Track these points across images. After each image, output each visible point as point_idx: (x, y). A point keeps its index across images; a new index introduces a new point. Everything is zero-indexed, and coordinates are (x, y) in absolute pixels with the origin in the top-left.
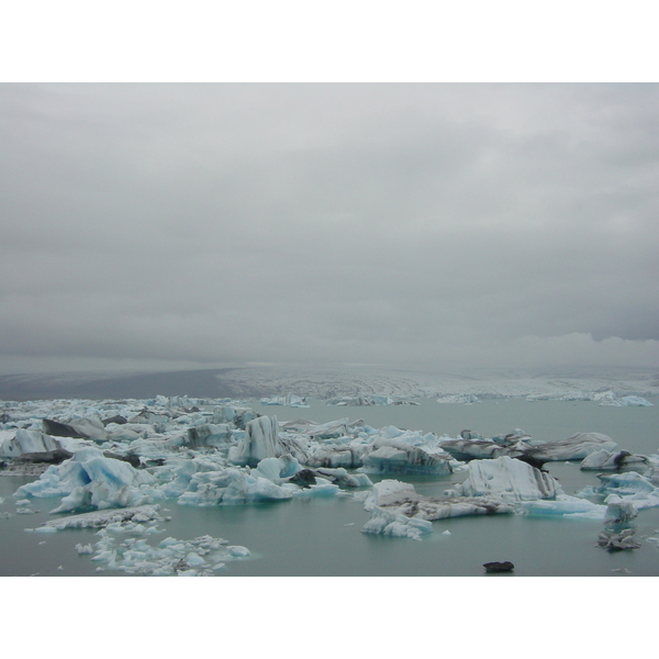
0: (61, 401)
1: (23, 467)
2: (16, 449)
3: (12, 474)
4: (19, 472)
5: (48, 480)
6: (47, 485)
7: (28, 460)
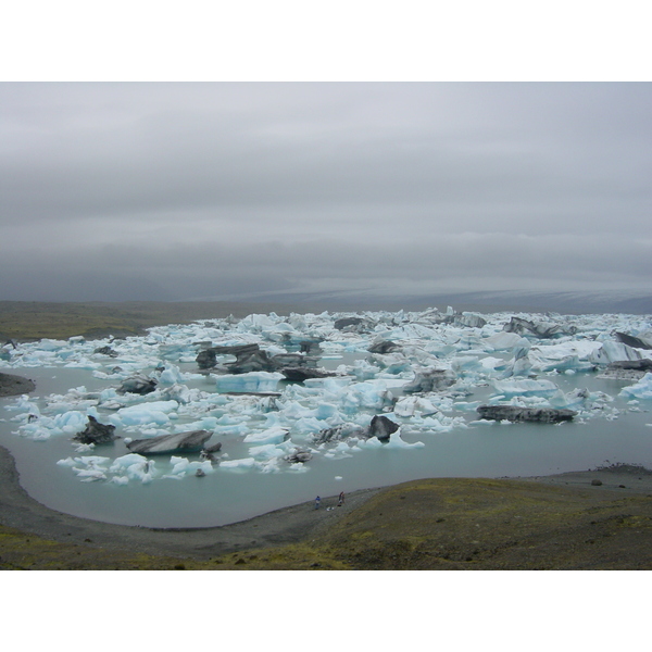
0: (609, 315)
1: (616, 372)
2: (603, 356)
3: (607, 377)
4: (612, 376)
5: (646, 385)
6: (646, 389)
7: (619, 367)
